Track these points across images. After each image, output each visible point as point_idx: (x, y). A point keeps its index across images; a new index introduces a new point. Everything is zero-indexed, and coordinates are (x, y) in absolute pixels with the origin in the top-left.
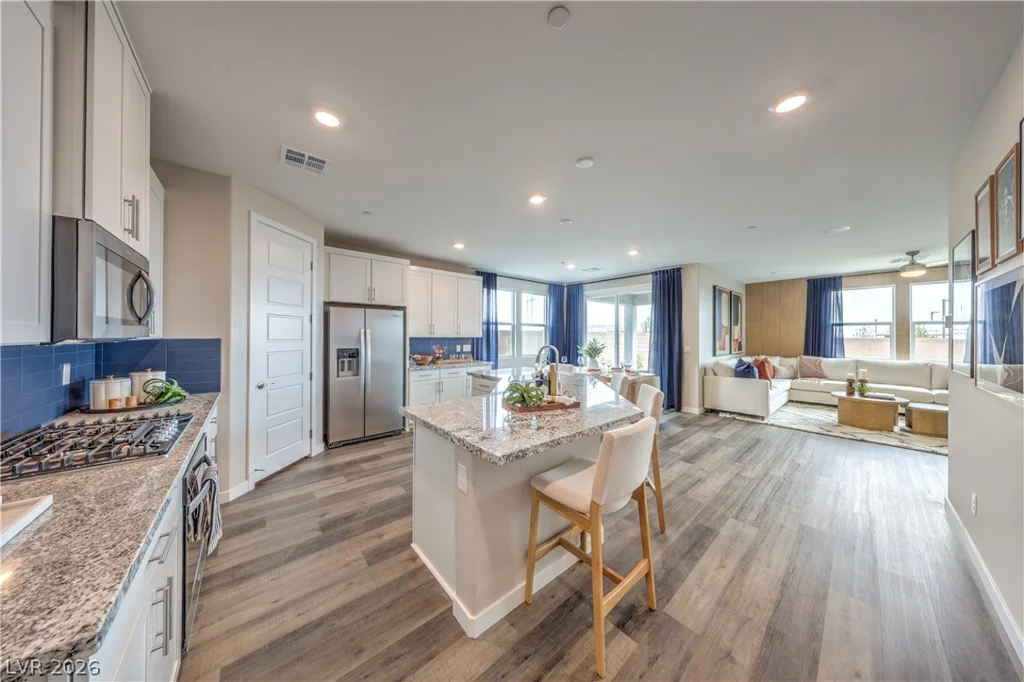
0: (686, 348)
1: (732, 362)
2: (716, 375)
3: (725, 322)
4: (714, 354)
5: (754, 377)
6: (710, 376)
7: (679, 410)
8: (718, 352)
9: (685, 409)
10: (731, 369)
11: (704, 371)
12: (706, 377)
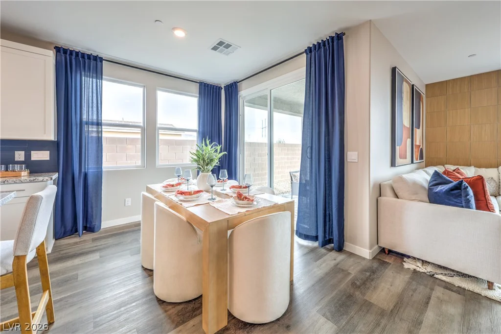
0: (351, 156)
1: (424, 177)
2: (397, 197)
3: (407, 122)
4: (393, 164)
5: (468, 206)
6: (388, 199)
7: (340, 249)
8: (398, 160)
9: (348, 246)
10: (423, 187)
11: (379, 190)
12: (382, 199)
